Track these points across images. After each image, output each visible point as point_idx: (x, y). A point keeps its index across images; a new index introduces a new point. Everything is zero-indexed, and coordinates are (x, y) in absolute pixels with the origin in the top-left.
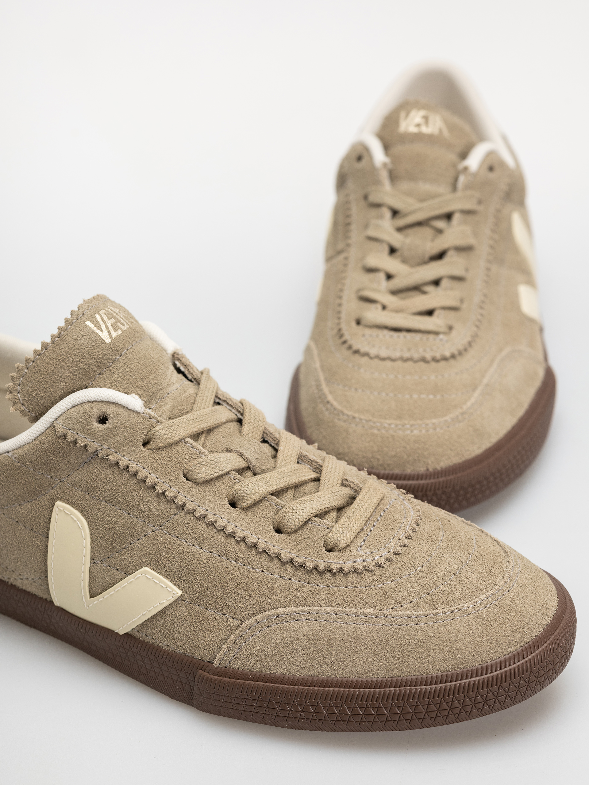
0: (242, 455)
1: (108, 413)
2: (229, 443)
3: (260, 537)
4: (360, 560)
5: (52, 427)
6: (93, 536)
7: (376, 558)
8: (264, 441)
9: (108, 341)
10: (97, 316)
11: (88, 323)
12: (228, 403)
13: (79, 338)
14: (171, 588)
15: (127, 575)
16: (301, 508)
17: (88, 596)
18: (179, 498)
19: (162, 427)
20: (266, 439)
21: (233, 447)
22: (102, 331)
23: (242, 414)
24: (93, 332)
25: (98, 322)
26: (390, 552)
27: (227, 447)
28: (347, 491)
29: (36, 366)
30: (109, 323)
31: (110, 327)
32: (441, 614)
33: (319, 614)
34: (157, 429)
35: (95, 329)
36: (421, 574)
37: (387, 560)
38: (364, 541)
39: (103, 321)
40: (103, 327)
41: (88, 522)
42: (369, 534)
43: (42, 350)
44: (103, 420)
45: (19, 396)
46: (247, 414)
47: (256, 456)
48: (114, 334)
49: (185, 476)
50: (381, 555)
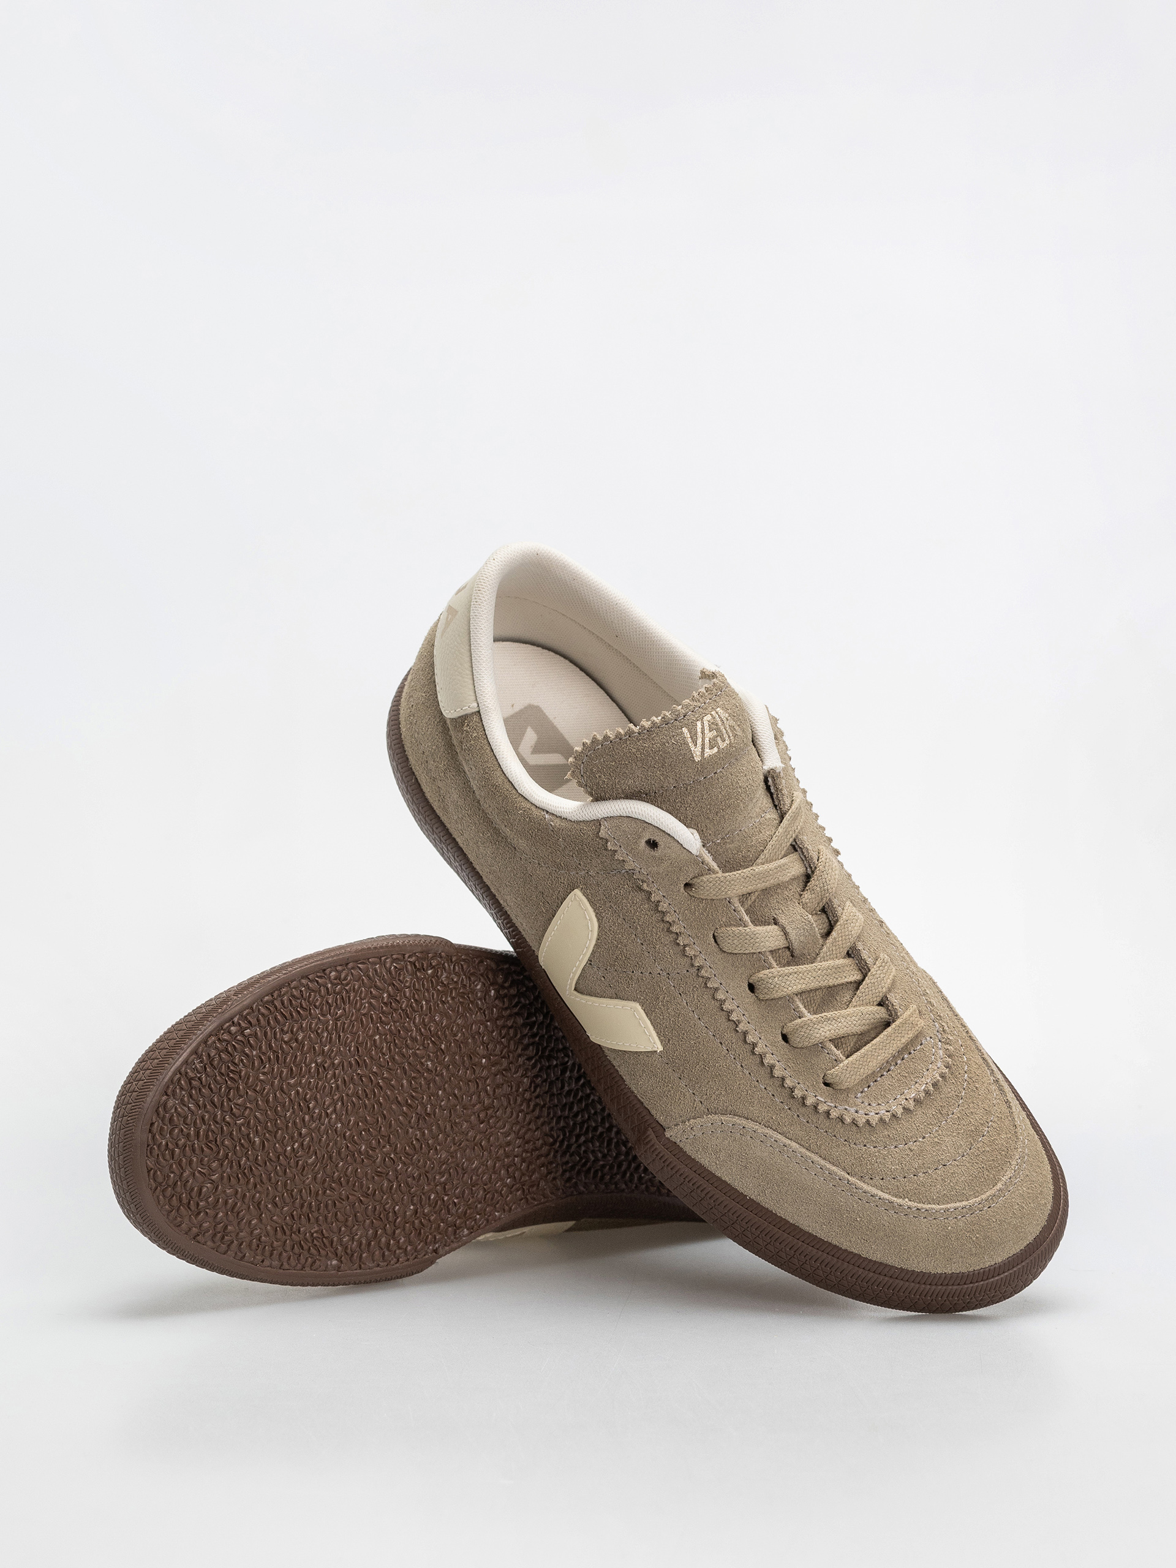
0: (786, 934)
1: (660, 843)
2: (780, 911)
3: (762, 1038)
4: (853, 1110)
5: (598, 823)
6: (599, 941)
7: (871, 1114)
8: (823, 910)
9: (697, 759)
10: (699, 724)
11: (685, 730)
12: (803, 853)
13: (667, 745)
14: (653, 1039)
15: (617, 997)
16: (818, 1027)
17: (573, 988)
18: (698, 959)
19: (711, 879)
20: (826, 910)
21: (782, 920)
22: (696, 745)
23: (813, 872)
24: (687, 744)
25: (696, 734)
26: (889, 1111)
27: (775, 916)
28: (882, 1013)
29: (612, 749)
30: (709, 735)
31: (707, 741)
32: (906, 1207)
33: (785, 1148)
34: (704, 878)
35: (689, 740)
36: (908, 1152)
37: (881, 1120)
38: (869, 1087)
39: (703, 732)
40: (699, 741)
41: (599, 927)
42: (879, 1079)
43: (625, 735)
44: (653, 844)
45: (582, 767)
46: (817, 872)
47: (802, 938)
48: (708, 752)
49: (714, 937)
50: (877, 1112)
